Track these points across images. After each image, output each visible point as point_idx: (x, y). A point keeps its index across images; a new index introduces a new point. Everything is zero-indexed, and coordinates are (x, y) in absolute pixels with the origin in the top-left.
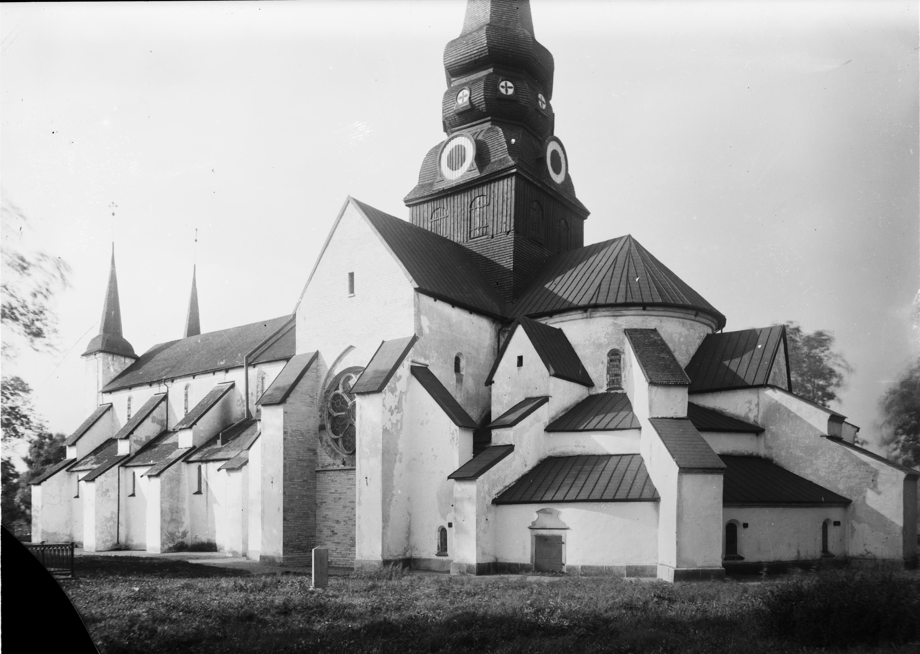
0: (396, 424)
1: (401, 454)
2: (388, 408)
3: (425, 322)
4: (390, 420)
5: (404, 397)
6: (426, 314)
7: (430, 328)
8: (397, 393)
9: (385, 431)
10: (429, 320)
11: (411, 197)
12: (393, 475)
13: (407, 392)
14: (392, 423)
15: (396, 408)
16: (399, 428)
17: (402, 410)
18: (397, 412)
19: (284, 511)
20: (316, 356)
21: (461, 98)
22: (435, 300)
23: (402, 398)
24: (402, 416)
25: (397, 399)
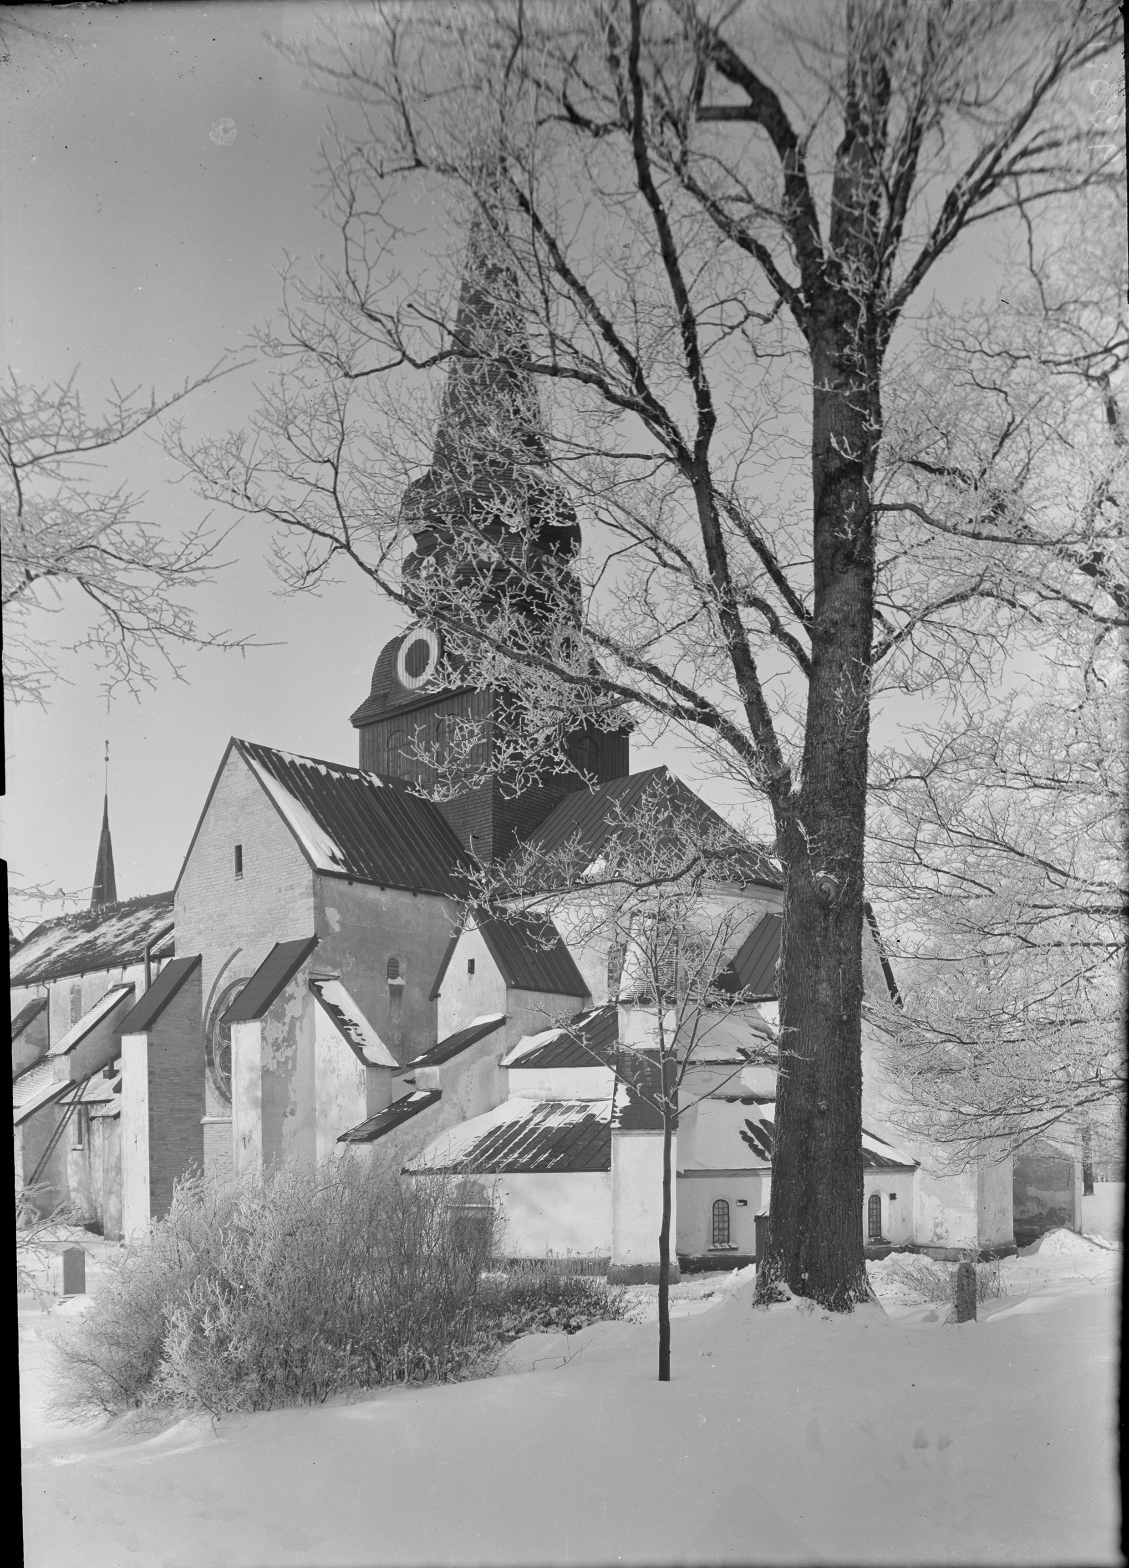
0: (286, 1063)
1: (295, 1103)
2: (270, 1041)
3: (333, 915)
4: (274, 1057)
5: (298, 1024)
6: (334, 905)
7: (342, 924)
8: (287, 1020)
9: (266, 1073)
10: (340, 912)
11: (361, 715)
12: (281, 1134)
13: (303, 1016)
14: (278, 1063)
15: (284, 1040)
16: (290, 1068)
17: (295, 1043)
18: (287, 1047)
19: (152, 1182)
20: (198, 960)
21: (425, 568)
22: (350, 884)
23: (294, 1025)
24: (295, 1051)
25: (286, 1028)
